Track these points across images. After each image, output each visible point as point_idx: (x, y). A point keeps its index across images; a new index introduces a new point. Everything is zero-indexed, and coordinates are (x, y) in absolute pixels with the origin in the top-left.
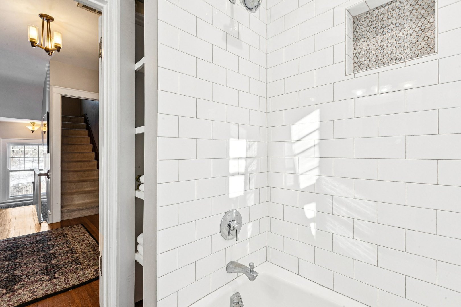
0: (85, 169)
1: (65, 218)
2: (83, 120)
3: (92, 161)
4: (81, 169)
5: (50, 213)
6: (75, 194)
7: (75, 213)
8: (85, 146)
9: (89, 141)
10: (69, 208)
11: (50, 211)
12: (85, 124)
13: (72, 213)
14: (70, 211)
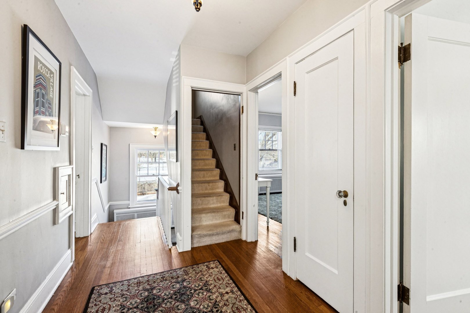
0: (207, 179)
1: (196, 245)
2: (199, 123)
3: (213, 170)
4: (204, 179)
5: (181, 239)
6: (203, 213)
7: (205, 240)
8: (205, 151)
9: (208, 145)
10: (199, 233)
11: (181, 235)
12: (202, 126)
13: (202, 238)
14: (201, 236)
